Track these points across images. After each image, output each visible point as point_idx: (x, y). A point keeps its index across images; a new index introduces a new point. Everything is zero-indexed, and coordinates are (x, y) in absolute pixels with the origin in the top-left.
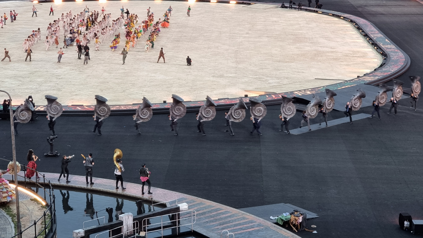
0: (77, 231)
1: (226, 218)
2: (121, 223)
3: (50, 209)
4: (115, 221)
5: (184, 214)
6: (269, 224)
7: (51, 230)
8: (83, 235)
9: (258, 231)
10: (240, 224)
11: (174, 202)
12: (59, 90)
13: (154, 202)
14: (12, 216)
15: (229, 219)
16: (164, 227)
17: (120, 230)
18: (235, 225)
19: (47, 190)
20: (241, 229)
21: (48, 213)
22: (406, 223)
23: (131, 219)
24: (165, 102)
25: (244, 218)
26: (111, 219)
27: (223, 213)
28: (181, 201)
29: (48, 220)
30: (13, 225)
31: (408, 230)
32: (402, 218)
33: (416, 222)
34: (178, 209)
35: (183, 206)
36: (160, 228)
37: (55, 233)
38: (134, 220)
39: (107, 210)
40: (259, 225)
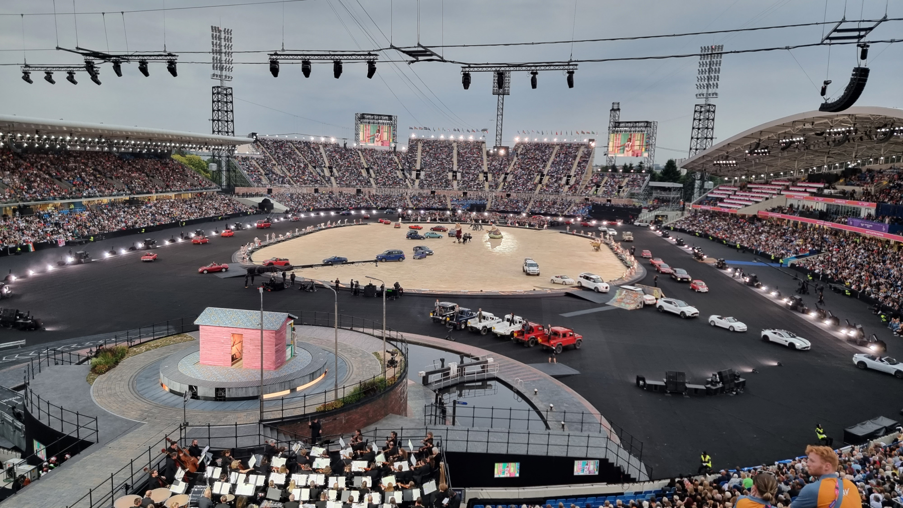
0: (421, 372)
1: (518, 370)
2: (449, 369)
3: (405, 357)
4: (445, 367)
5: (490, 365)
6: (547, 376)
7: (404, 371)
8: (425, 375)
9: (539, 380)
10: (527, 375)
11: (485, 357)
12: (414, 279)
13: (472, 356)
14: (381, 360)
15: (520, 371)
16: (477, 373)
17: (448, 374)
18: (524, 375)
19: (404, 344)
20: (528, 378)
21: (403, 359)
22: (641, 383)
23: (456, 366)
24: (481, 291)
25: (530, 371)
26: (443, 366)
27: (516, 367)
28: (489, 356)
29: (403, 364)
30: (381, 366)
31: (642, 387)
32: (639, 379)
33: (648, 382)
34: (487, 362)
35: (490, 360)
36: (474, 374)
37: (407, 373)
38: (458, 367)
39: (441, 360)
40: (540, 376)
